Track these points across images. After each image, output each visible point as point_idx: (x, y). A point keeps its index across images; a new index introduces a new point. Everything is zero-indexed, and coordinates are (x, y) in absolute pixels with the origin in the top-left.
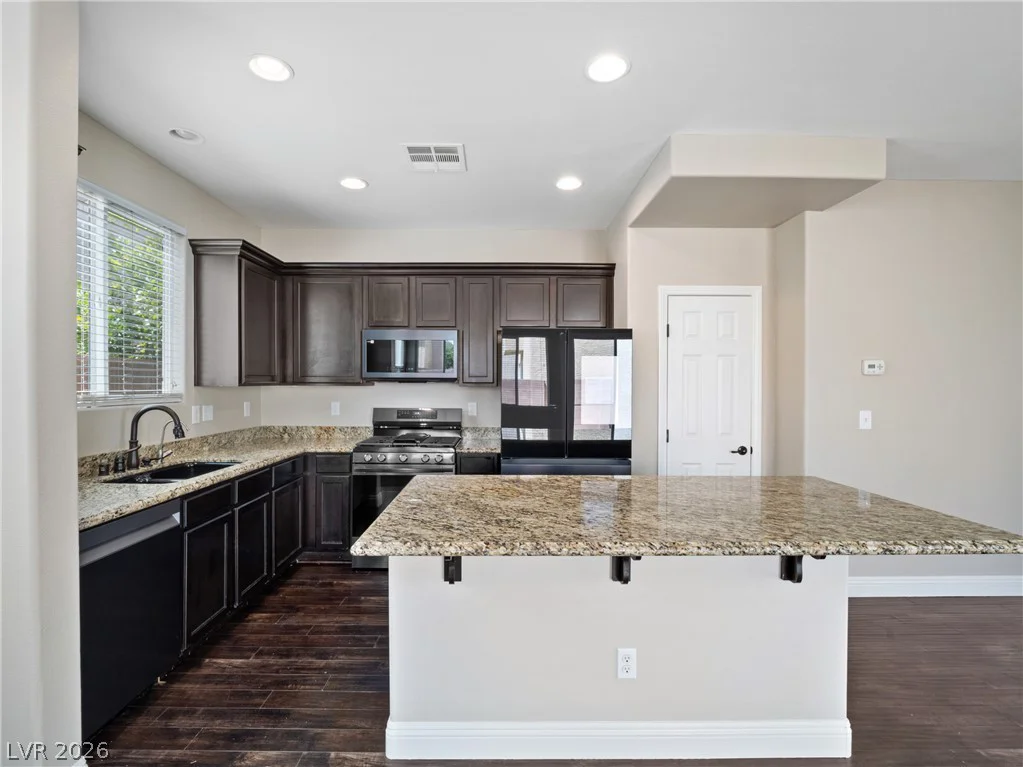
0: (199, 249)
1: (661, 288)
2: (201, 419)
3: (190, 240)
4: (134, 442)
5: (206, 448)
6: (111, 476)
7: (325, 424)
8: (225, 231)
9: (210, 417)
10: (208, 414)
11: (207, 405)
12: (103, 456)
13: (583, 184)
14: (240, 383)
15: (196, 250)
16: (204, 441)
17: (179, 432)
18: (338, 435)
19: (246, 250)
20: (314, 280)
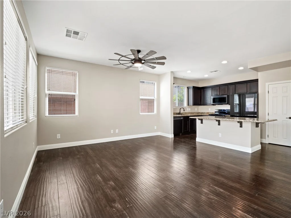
4: (180, 111)
7: (208, 112)
8: (192, 85)
9: (190, 110)
11: (189, 108)
12: (177, 113)
13: (244, 68)
14: (193, 105)
15: (188, 88)
16: (189, 113)
17: (184, 111)
18: (210, 114)
19: (194, 87)
20: (206, 89)
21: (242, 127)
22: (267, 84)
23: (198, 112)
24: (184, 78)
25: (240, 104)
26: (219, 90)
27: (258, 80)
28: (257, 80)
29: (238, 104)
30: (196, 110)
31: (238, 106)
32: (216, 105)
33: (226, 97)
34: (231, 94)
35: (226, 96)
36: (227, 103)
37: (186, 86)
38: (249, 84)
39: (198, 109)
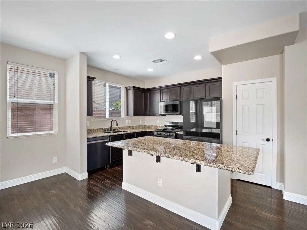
0: (128, 89)
1: (233, 83)
2: (128, 122)
3: (125, 87)
4: (111, 126)
5: (129, 129)
6: (107, 132)
7: (156, 125)
8: (131, 85)
9: (131, 122)
10: (130, 122)
11: (130, 120)
12: (106, 128)
13: (202, 57)
14: (133, 116)
15: (127, 89)
16: (129, 127)
17: (117, 125)
18: (159, 128)
19: (134, 88)
20: (152, 92)
21: (200, 171)
22: (234, 84)
23: (143, 125)
24: (115, 71)
25: (196, 114)
26: (169, 94)
27: (222, 79)
28: (220, 80)
29: (195, 113)
30: (141, 121)
31: (194, 115)
32: (167, 116)
33: (178, 104)
34: (185, 99)
35: (178, 102)
36: (179, 113)
37: (124, 86)
38: (208, 85)
39: (143, 121)
